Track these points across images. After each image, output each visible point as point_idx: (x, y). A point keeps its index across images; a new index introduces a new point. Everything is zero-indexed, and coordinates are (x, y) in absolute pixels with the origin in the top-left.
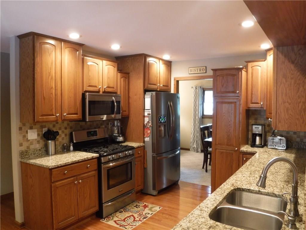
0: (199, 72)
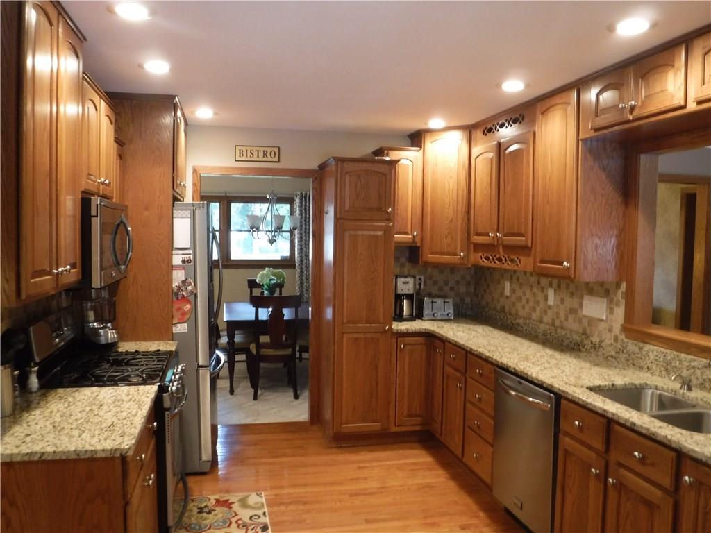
0: (261, 158)
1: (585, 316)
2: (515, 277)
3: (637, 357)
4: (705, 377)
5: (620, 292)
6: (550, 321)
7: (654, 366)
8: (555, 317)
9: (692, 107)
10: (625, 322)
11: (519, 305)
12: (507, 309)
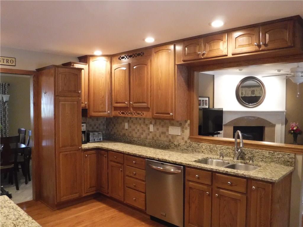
0: (5, 63)
1: (170, 135)
2: (130, 121)
3: (197, 148)
4: (227, 152)
5: (187, 124)
6: (151, 138)
7: (205, 151)
8: (154, 136)
9: (230, 56)
10: (190, 136)
11: (134, 133)
12: (127, 134)
